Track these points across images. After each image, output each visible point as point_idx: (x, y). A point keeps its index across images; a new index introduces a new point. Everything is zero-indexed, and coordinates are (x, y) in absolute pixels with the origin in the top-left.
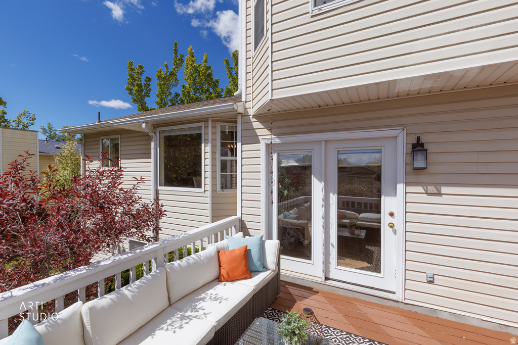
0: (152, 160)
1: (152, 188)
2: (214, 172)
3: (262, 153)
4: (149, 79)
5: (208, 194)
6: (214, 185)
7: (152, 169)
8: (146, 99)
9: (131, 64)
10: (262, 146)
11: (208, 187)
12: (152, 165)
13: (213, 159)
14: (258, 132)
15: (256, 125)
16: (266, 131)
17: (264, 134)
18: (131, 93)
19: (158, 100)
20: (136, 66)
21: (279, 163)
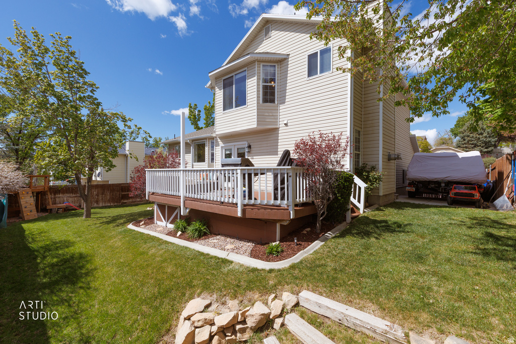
0: (191, 154)
1: (191, 164)
2: (209, 156)
3: (220, 150)
4: (199, 111)
5: (207, 164)
6: (209, 161)
7: (191, 158)
8: (199, 123)
9: (190, 104)
10: (220, 147)
11: (207, 162)
12: (191, 156)
13: (209, 152)
14: (220, 143)
15: (219, 140)
16: (221, 142)
17: (221, 143)
18: (190, 120)
19: (205, 122)
20: (193, 105)
21: (225, 152)
